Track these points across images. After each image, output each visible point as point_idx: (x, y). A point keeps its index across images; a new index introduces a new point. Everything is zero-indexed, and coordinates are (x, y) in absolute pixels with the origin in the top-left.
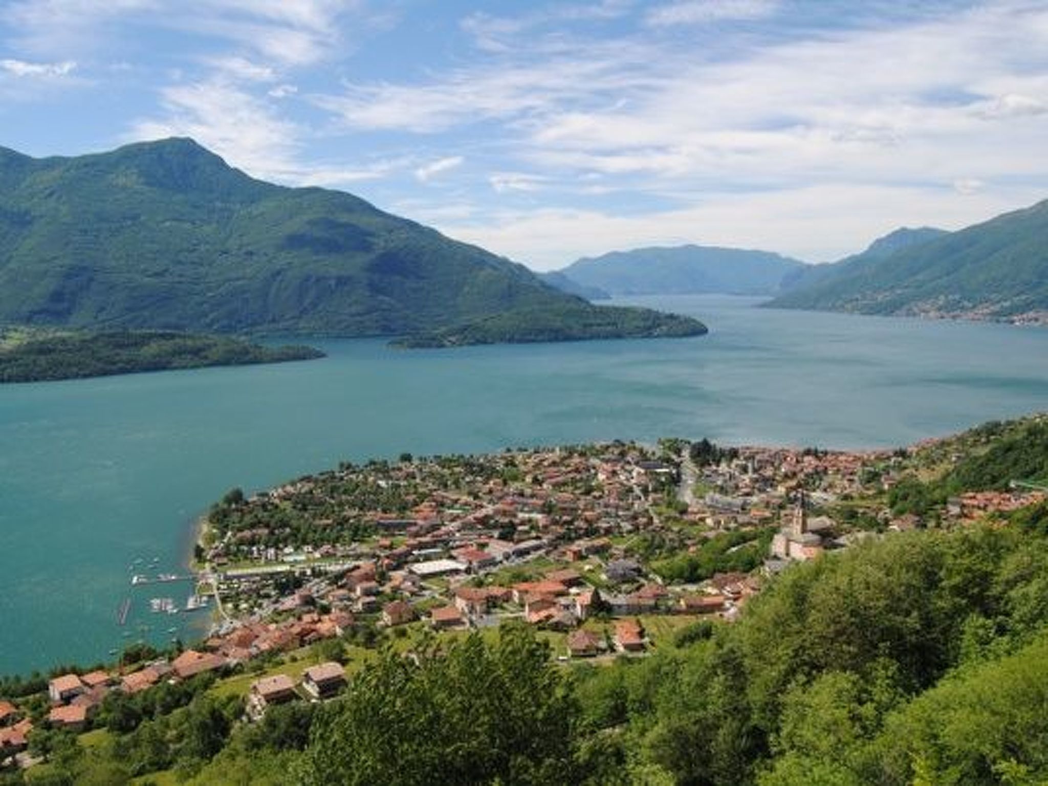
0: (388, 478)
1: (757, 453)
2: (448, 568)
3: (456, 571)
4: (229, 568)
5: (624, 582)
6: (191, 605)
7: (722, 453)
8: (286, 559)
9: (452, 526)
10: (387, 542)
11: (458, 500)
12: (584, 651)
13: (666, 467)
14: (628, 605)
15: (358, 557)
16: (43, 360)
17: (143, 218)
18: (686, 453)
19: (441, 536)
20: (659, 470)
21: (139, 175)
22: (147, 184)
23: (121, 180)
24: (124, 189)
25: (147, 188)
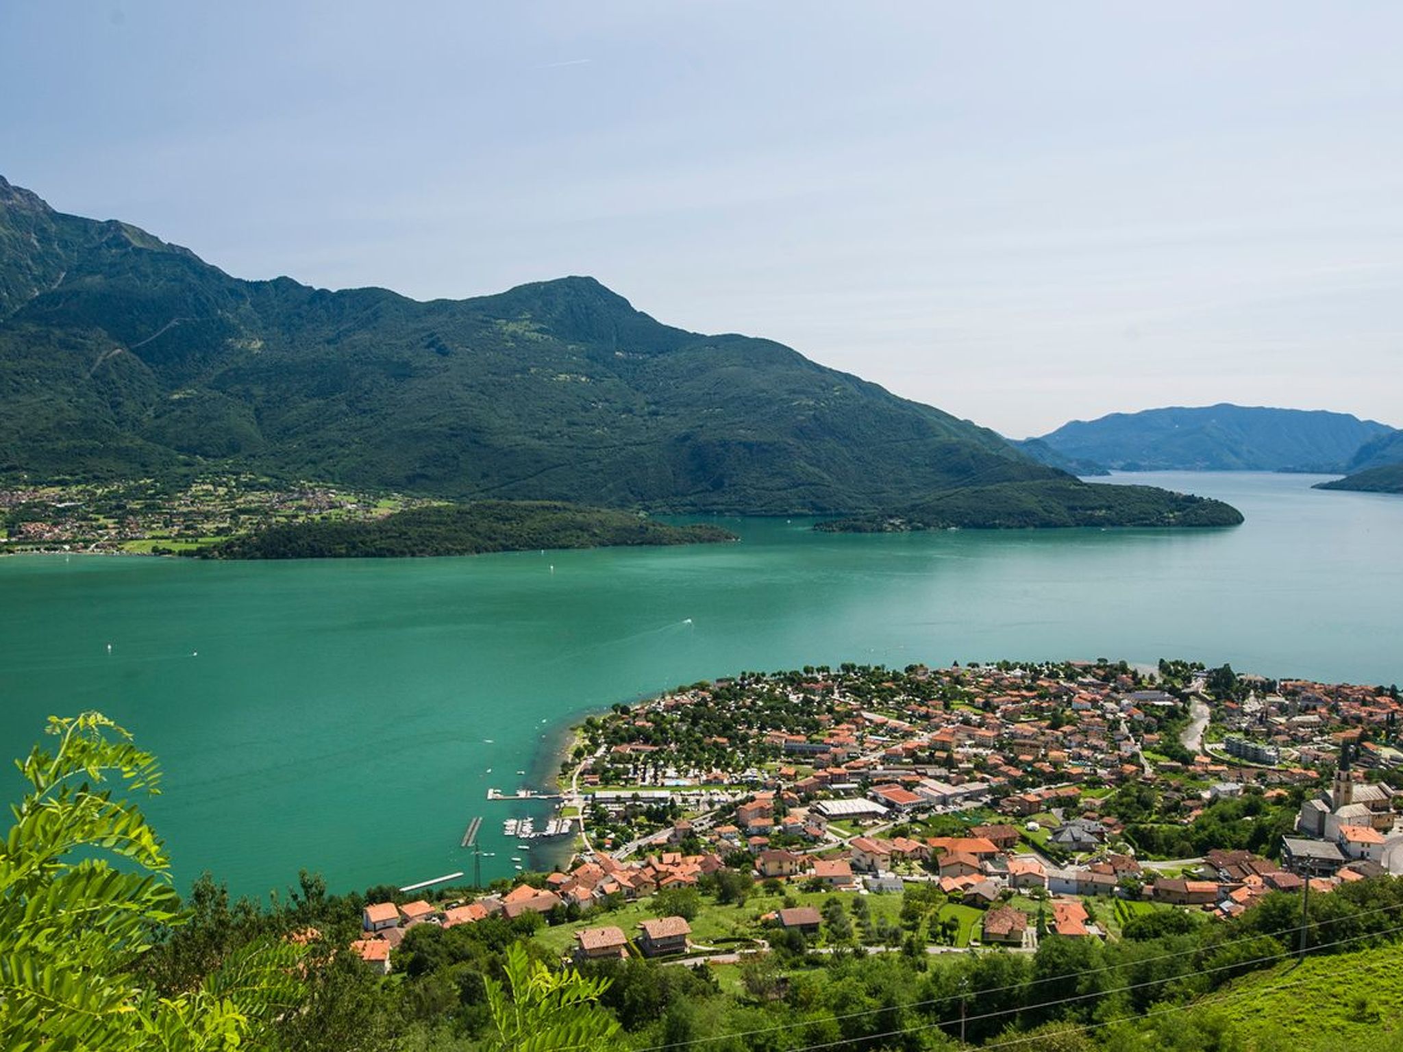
0: (797, 690)
1: (1303, 688)
2: (865, 810)
3: (875, 815)
4: (599, 790)
5: (1079, 850)
6: (551, 829)
7: (1252, 685)
8: (668, 782)
9: (873, 757)
10: (791, 770)
11: (884, 724)
12: (1007, 936)
13: (1168, 700)
14: (1078, 881)
15: (753, 785)
16: (413, 532)
17: (533, 370)
18: (1198, 685)
19: (859, 768)
20: (1156, 703)
21: (532, 320)
22: (540, 331)
23: (512, 327)
24: (514, 336)
25: (540, 335)
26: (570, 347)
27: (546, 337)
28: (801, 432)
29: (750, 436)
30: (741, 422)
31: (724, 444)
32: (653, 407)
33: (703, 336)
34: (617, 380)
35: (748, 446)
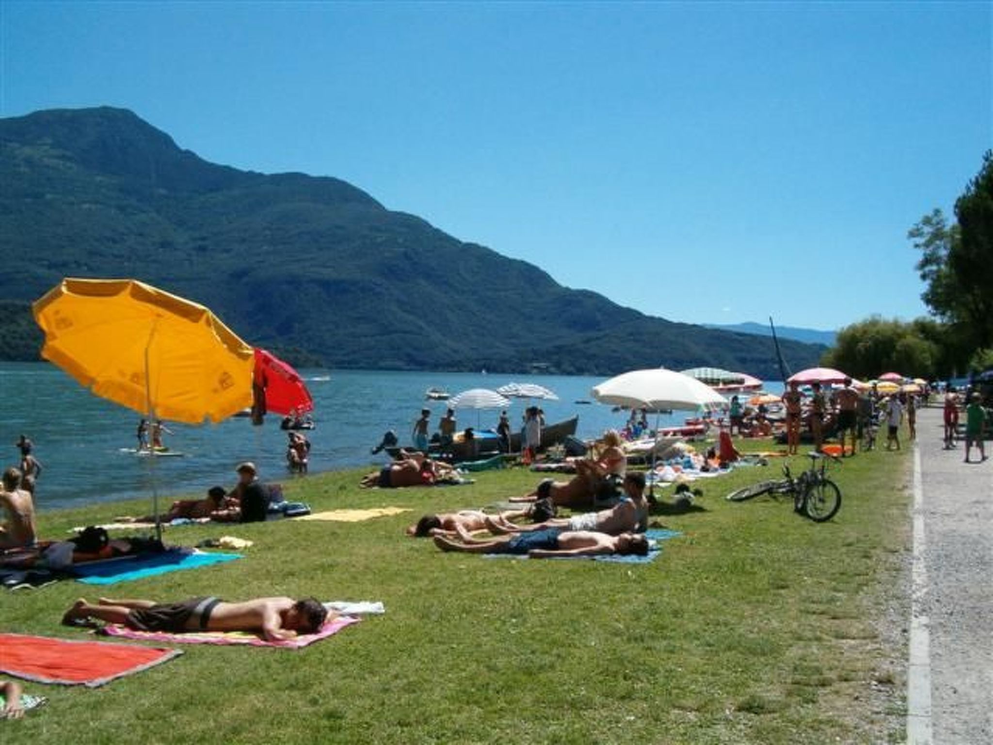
21: (53, 146)
22: (63, 157)
23: (27, 151)
24: (29, 161)
25: (61, 162)
26: (99, 178)
27: (69, 164)
28: (390, 272)
29: (328, 273)
30: (312, 259)
31: (294, 282)
32: (200, 243)
33: (261, 175)
34: (154, 215)
35: (325, 284)
